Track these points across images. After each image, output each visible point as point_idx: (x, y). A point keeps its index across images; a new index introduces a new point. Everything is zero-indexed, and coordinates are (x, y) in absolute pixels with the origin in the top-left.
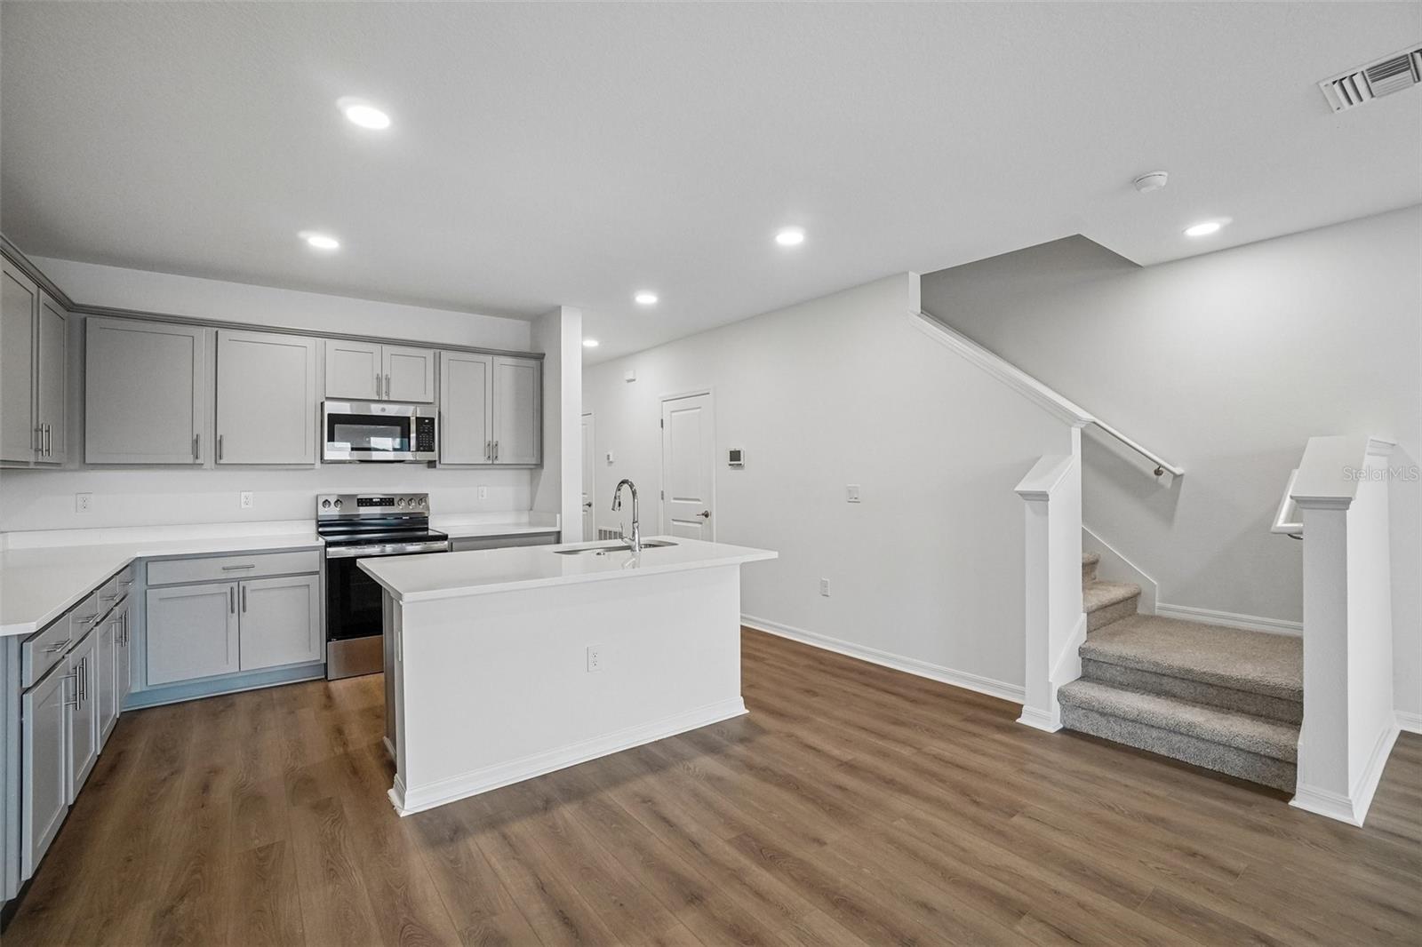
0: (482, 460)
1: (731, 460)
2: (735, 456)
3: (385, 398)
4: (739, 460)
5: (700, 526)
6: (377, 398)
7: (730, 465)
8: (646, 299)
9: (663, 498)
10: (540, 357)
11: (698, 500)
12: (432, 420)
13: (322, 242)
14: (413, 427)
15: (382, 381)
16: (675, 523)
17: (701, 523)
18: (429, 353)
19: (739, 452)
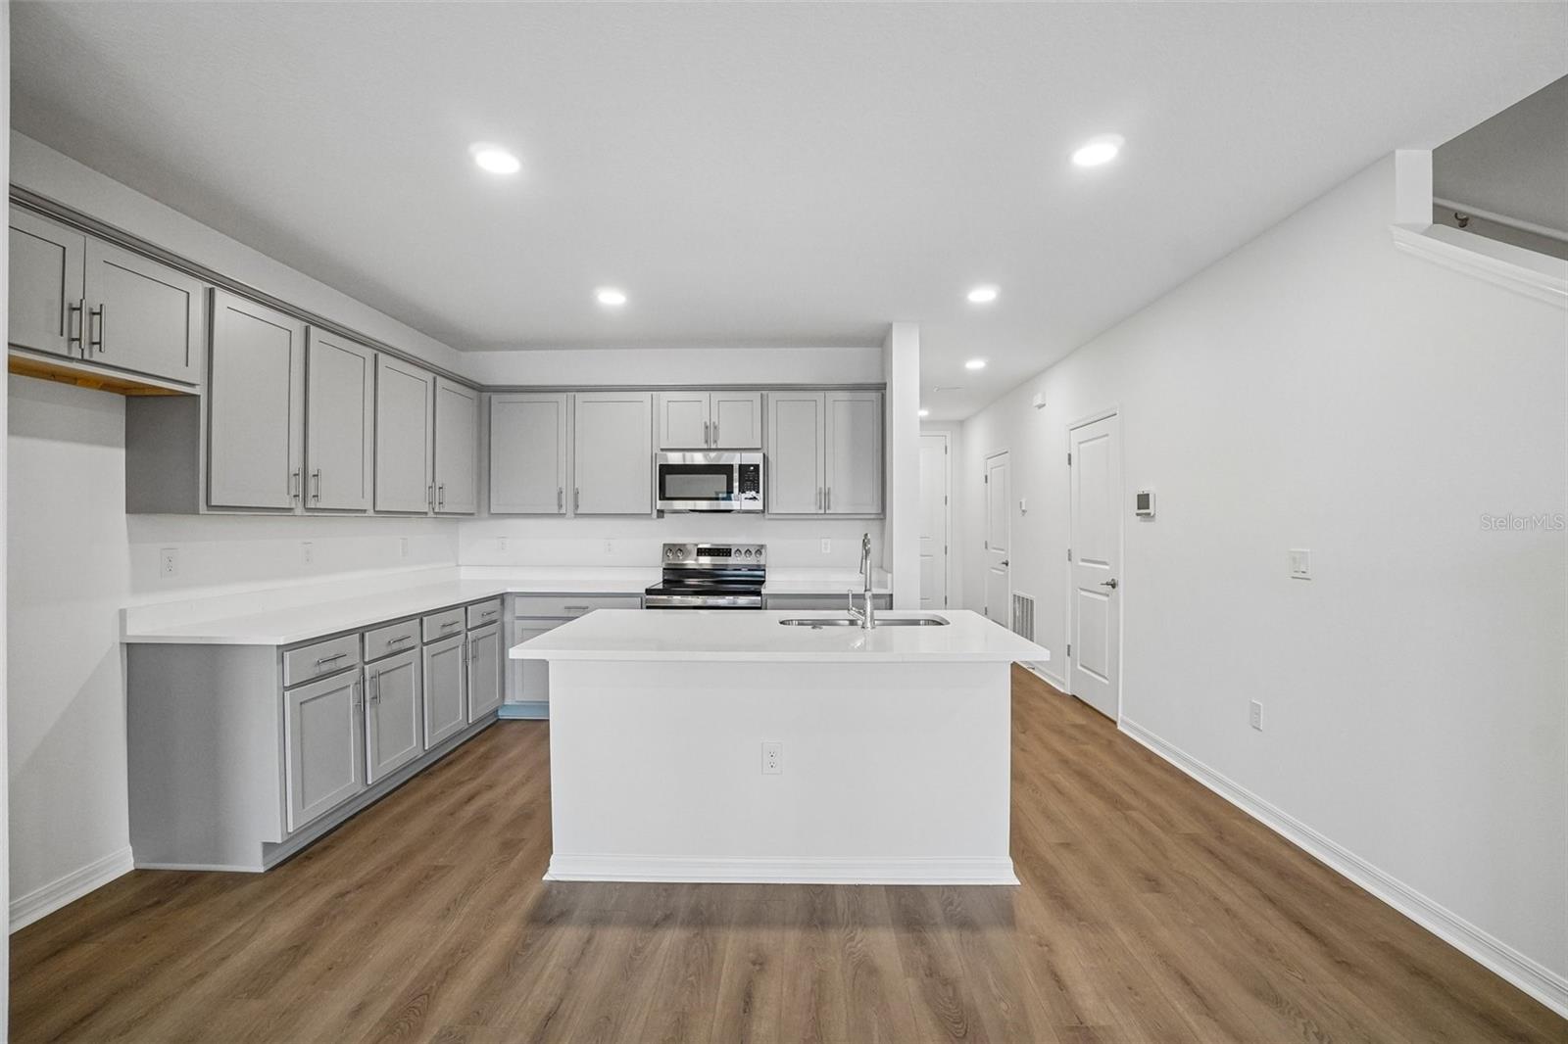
0: (813, 510)
1: (1139, 508)
2: (1143, 501)
3: (713, 447)
4: (1148, 508)
5: (1105, 599)
6: (706, 447)
7: (1138, 515)
8: (982, 295)
9: (1070, 560)
10: (882, 388)
11: (1104, 563)
12: (757, 467)
13: (611, 298)
14: (736, 475)
15: (711, 430)
16: (1083, 593)
17: (1108, 595)
18: (756, 396)
19: (1148, 495)
